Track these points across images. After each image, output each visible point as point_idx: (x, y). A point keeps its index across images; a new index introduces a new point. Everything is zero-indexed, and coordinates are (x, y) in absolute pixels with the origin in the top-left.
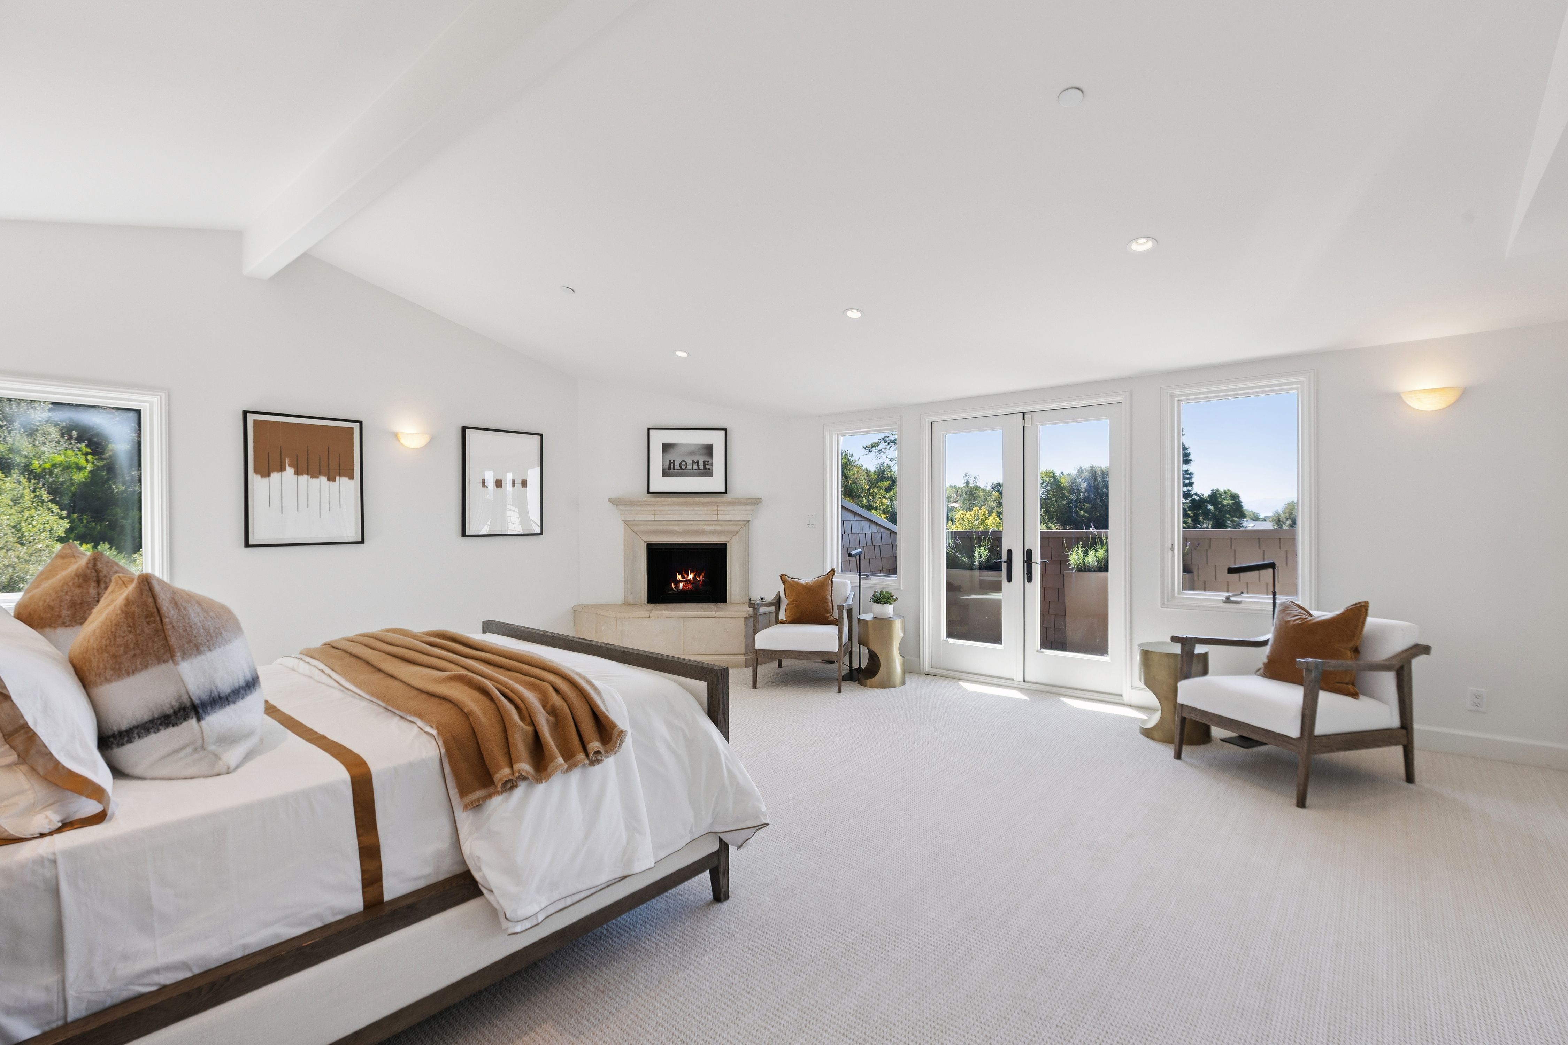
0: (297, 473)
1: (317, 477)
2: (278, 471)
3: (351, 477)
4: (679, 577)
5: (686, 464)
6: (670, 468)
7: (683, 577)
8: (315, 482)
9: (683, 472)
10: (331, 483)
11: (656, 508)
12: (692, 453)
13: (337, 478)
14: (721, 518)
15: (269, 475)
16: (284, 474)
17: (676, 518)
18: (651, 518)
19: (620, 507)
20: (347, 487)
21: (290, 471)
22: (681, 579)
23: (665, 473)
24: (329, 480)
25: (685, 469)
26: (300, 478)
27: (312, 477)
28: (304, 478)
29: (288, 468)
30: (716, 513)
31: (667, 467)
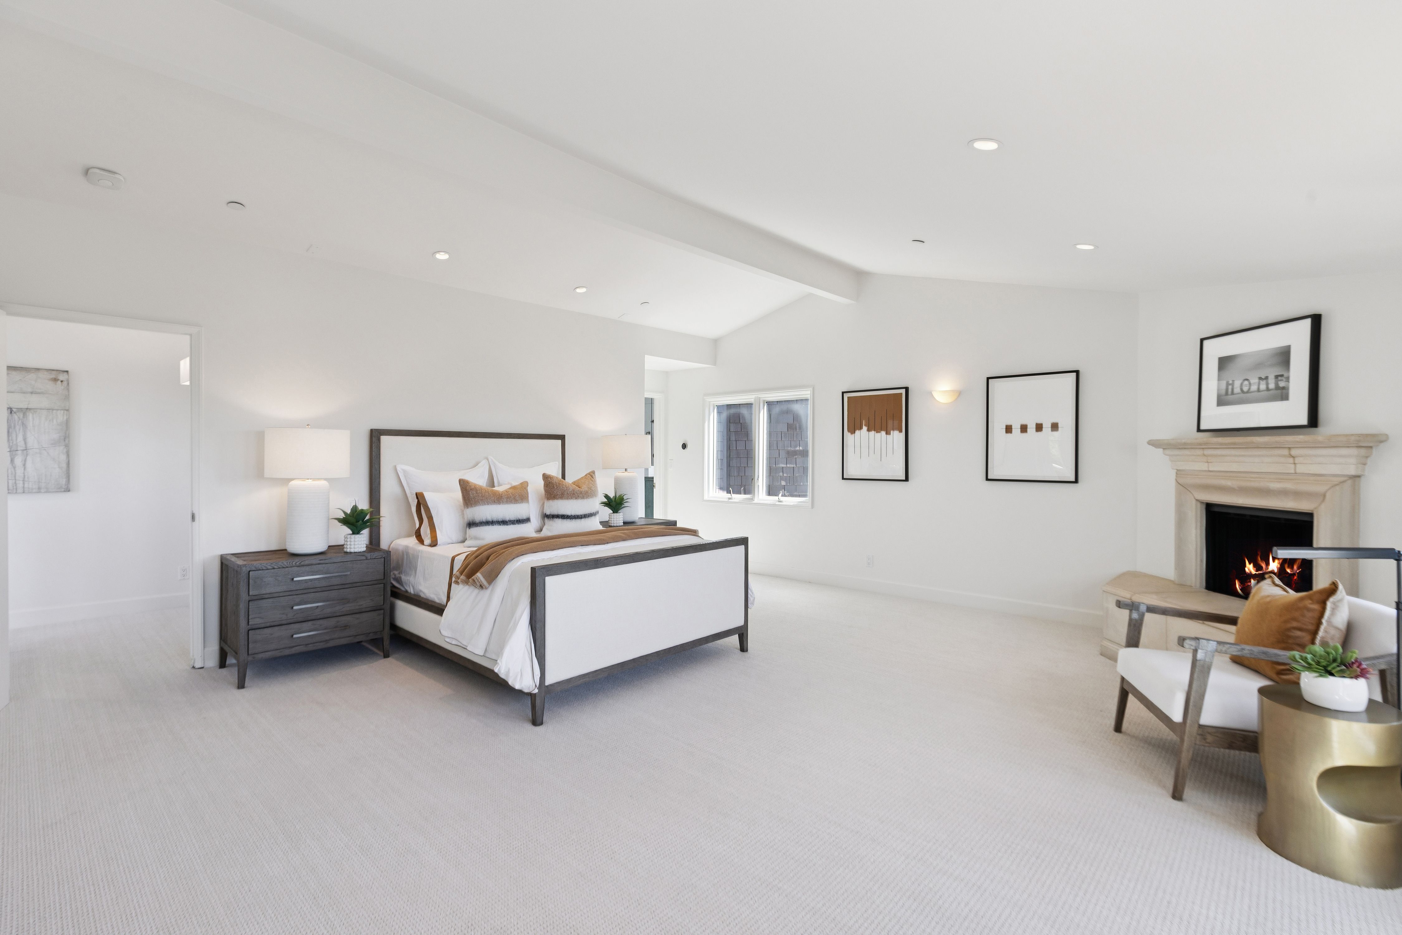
0: (869, 430)
1: (879, 432)
2: (859, 430)
3: (901, 431)
4: (1250, 568)
5: (1250, 384)
6: (1227, 394)
7: (1258, 567)
8: (878, 435)
9: (1245, 398)
10: (888, 436)
11: (1207, 452)
12: (1258, 366)
13: (892, 432)
14: (1300, 469)
15: (855, 433)
16: (862, 431)
17: (1234, 467)
18: (1204, 467)
19: (1168, 452)
20: (897, 437)
21: (865, 428)
22: (1254, 572)
23: (1221, 402)
24: (887, 434)
25: (1248, 392)
26: (870, 432)
27: (877, 432)
28: (872, 433)
29: (864, 427)
30: (1291, 460)
31: (1223, 392)
